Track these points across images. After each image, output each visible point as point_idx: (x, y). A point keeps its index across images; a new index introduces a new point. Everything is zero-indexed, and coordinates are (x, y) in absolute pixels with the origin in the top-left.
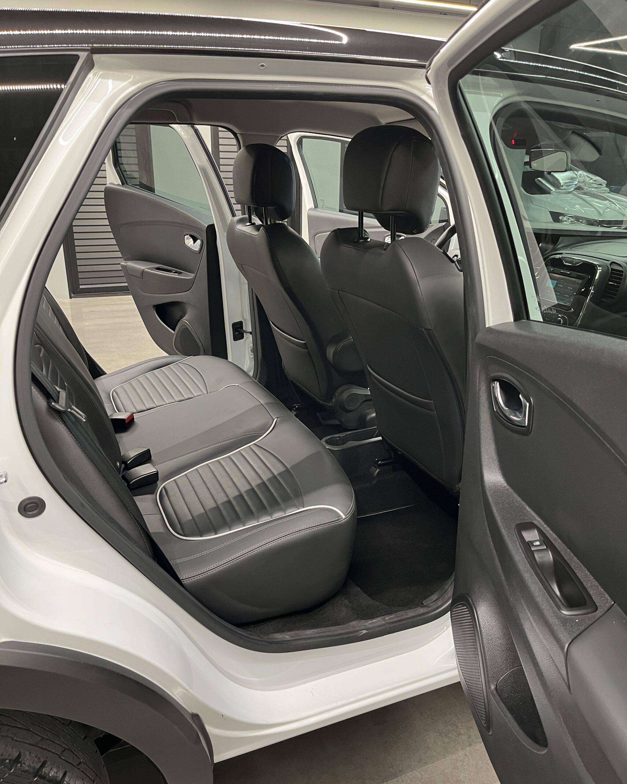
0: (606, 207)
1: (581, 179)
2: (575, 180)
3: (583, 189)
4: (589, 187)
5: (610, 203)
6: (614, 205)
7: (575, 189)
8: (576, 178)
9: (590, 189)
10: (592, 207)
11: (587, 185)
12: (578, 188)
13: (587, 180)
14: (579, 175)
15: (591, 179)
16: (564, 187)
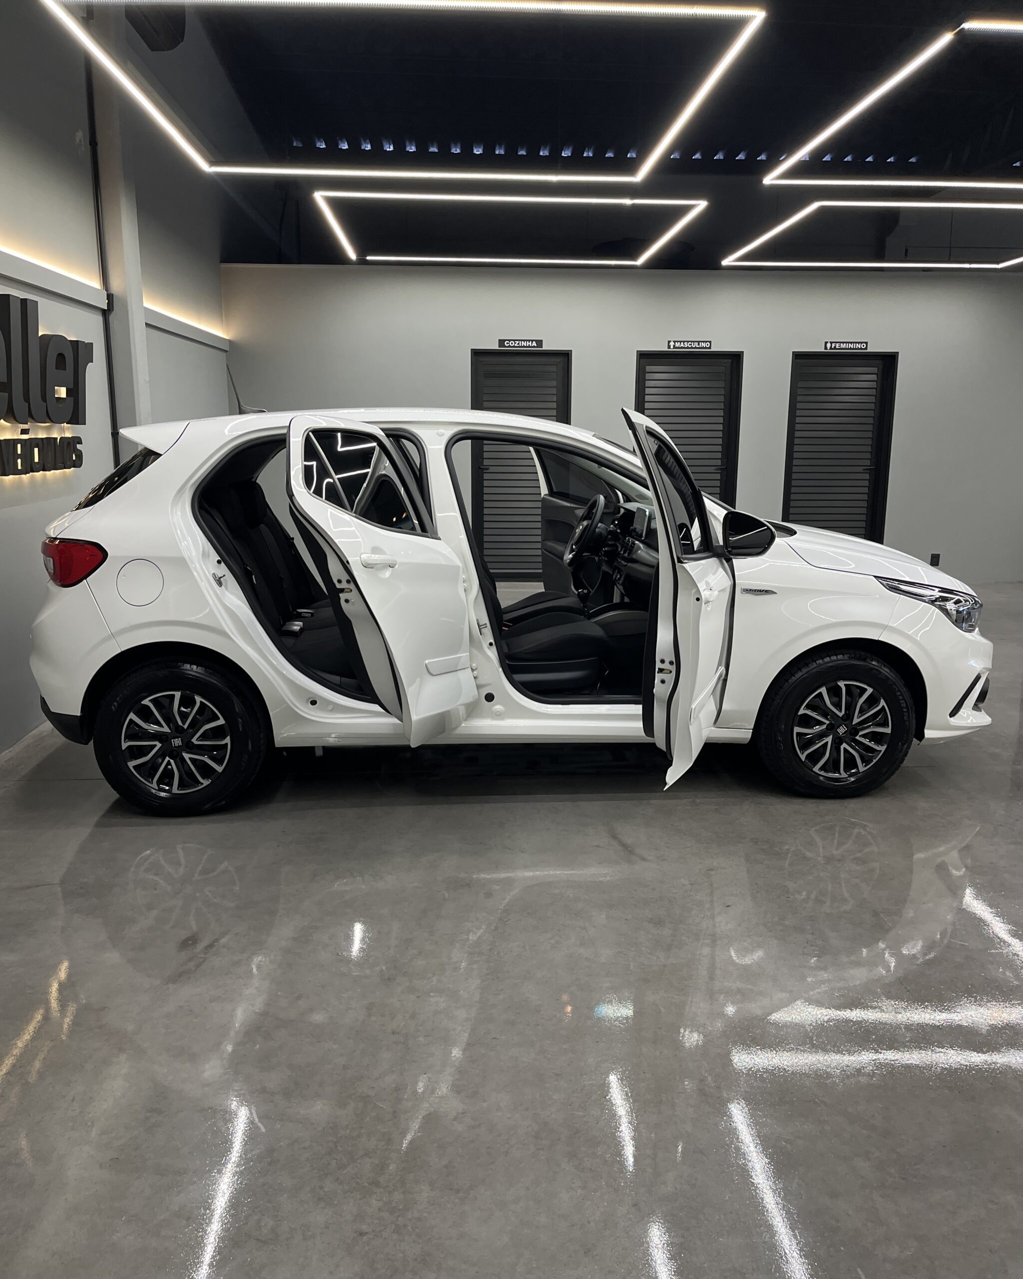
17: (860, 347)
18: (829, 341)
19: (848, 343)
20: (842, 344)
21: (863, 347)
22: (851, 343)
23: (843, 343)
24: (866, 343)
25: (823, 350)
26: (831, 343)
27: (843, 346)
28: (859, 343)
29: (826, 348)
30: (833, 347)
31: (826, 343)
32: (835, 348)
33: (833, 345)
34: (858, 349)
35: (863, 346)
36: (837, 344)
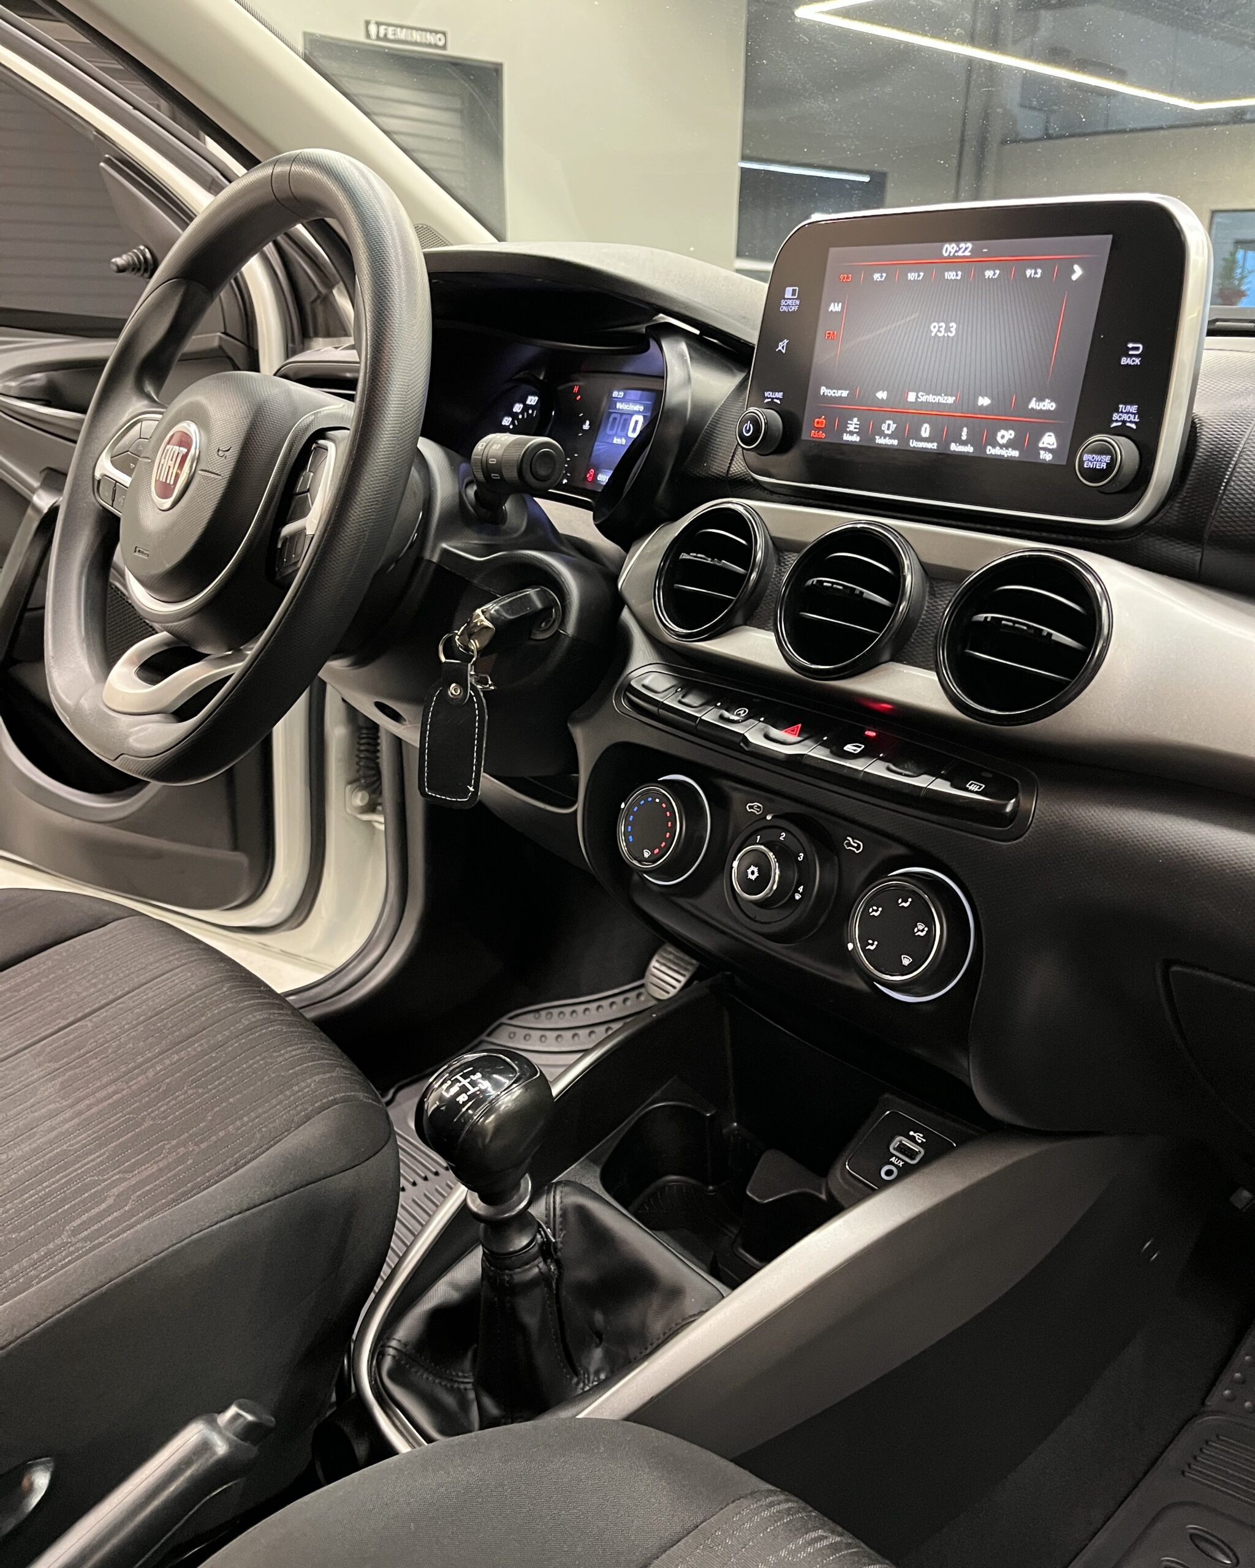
17: (433, 43)
18: (373, 20)
19: (412, 28)
20: (399, 29)
21: (438, 43)
22: (417, 29)
23: (402, 27)
24: (444, 34)
25: (362, 38)
26: (378, 24)
27: (402, 34)
28: (431, 31)
29: (368, 36)
30: (382, 35)
31: (367, 23)
32: (385, 38)
33: (382, 29)
34: (430, 45)
35: (440, 39)
36: (391, 29)
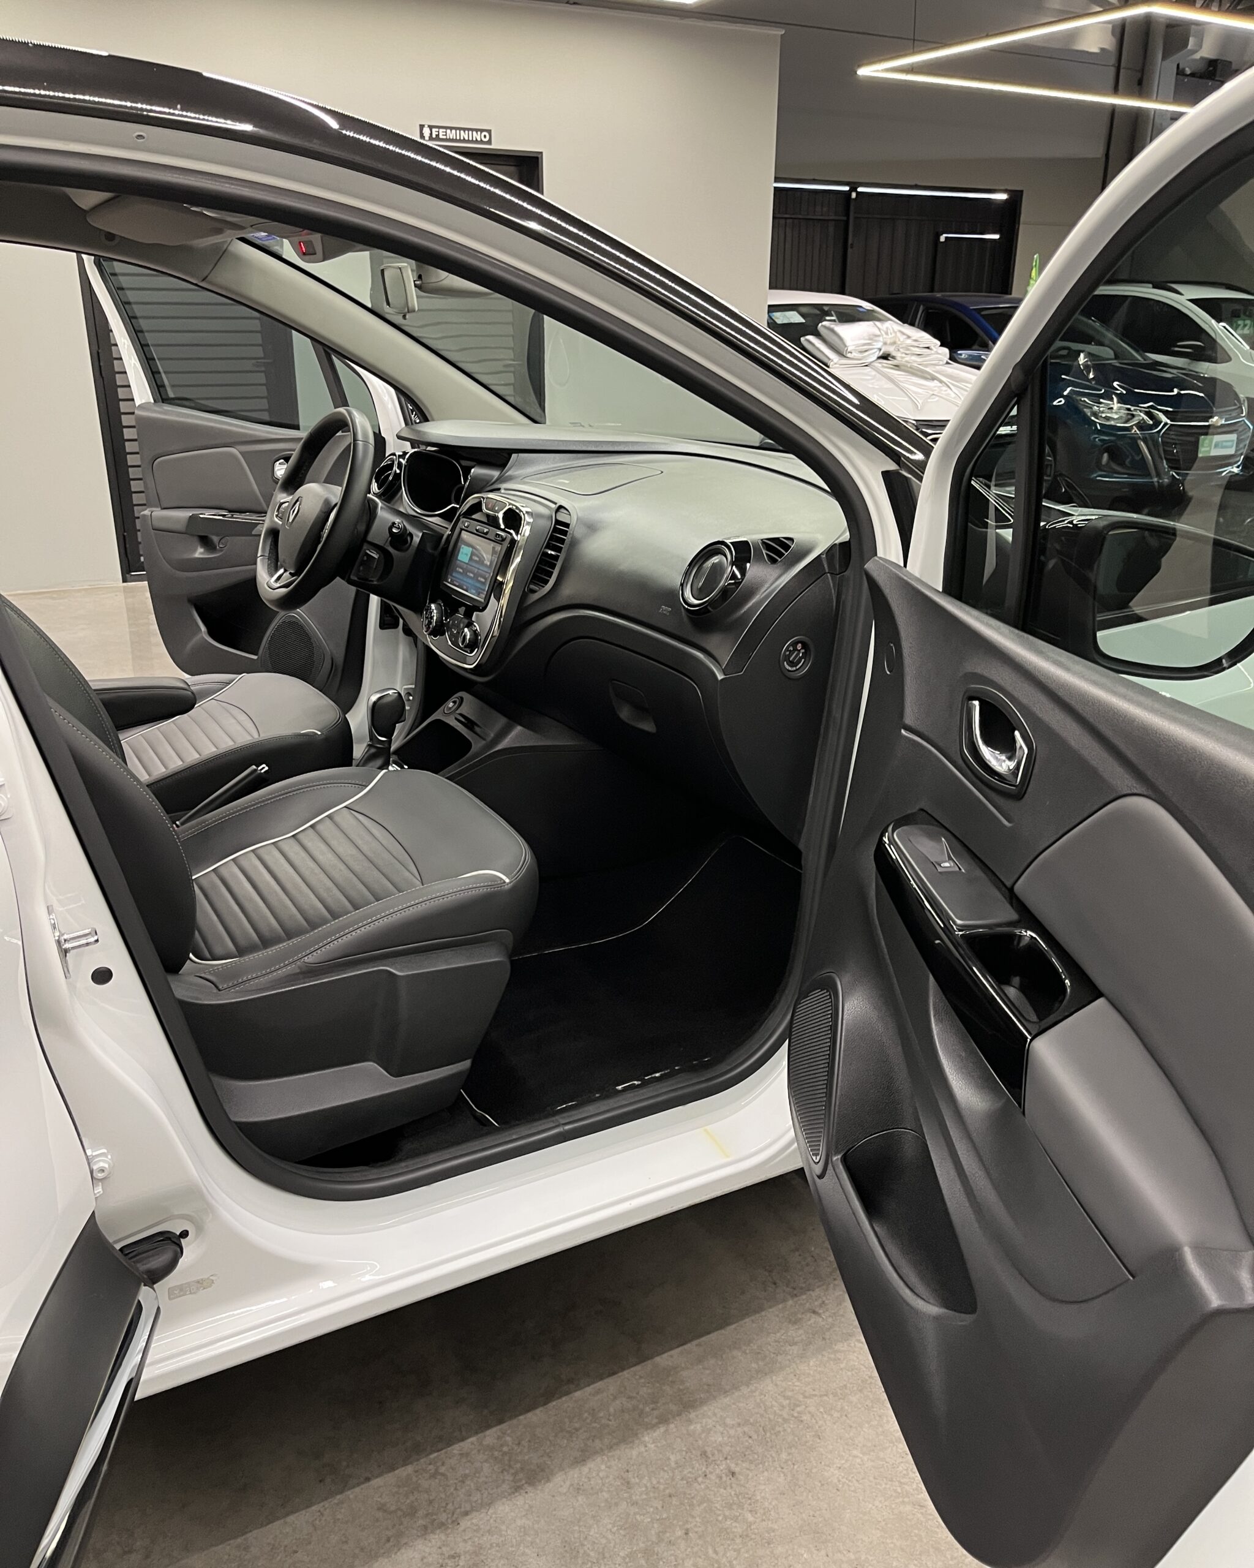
0: (932, 393)
1: (889, 339)
2: (877, 339)
3: (894, 358)
4: (906, 354)
5: (940, 385)
6: (945, 388)
7: (879, 358)
8: (879, 336)
9: (908, 358)
10: (904, 394)
11: (901, 350)
12: (885, 357)
13: (902, 340)
14: (885, 329)
15: (909, 337)
16: (855, 355)
17: (479, 139)
18: (426, 123)
19: (460, 129)
20: (448, 131)
21: (484, 139)
22: (464, 129)
23: (451, 128)
24: (489, 132)
26: (431, 127)
27: (452, 134)
28: (477, 130)
30: (434, 136)
32: (437, 138)
34: (476, 142)
35: (485, 136)
36: (441, 130)
